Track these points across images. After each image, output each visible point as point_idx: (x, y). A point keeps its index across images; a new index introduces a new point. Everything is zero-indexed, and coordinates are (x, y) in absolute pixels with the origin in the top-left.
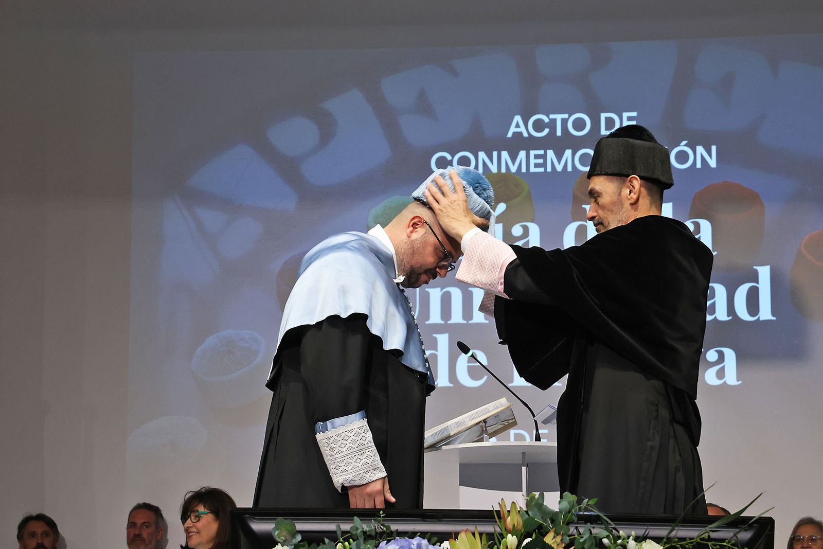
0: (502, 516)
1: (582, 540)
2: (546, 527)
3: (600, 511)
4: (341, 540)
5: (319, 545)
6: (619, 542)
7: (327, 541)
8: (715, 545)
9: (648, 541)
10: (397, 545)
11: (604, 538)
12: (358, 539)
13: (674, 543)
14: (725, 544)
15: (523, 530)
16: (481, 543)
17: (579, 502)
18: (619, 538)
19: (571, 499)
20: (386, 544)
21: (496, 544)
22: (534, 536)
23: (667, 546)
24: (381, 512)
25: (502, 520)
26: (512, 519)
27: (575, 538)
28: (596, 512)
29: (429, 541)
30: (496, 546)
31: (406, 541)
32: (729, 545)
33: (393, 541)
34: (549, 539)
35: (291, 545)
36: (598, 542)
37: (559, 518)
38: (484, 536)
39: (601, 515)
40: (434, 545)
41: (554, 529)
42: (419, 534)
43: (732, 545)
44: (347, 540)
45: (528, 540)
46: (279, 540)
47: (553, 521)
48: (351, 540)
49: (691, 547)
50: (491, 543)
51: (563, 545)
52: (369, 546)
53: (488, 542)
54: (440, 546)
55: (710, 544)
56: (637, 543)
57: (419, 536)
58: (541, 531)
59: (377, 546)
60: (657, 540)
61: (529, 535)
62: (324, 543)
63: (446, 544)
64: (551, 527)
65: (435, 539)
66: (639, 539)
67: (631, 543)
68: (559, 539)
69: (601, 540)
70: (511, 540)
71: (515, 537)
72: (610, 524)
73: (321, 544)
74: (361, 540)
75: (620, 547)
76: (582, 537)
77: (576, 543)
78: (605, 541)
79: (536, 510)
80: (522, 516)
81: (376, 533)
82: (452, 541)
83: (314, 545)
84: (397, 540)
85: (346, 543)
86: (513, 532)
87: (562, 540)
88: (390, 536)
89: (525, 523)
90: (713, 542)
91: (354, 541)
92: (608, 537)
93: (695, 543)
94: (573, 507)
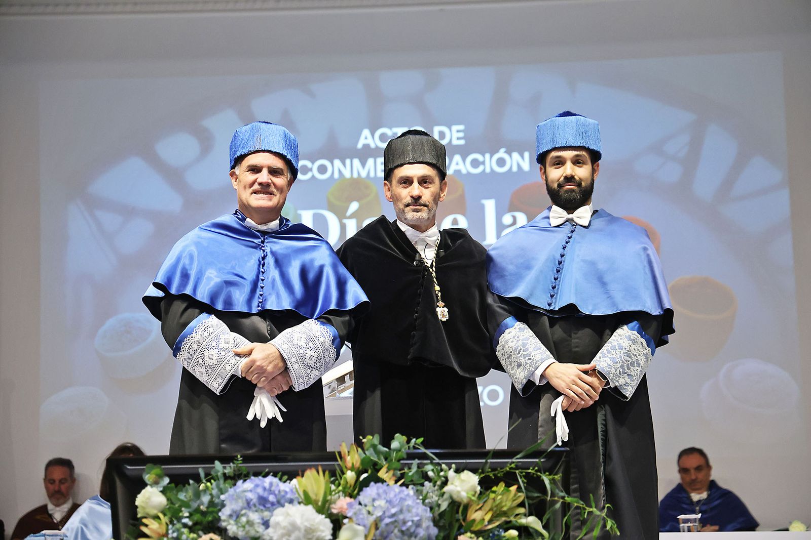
0: (343, 455)
1: (410, 474)
2: (380, 464)
3: (426, 448)
4: (204, 481)
5: (184, 486)
6: (442, 474)
7: (191, 482)
8: (522, 473)
9: (466, 472)
10: (252, 483)
11: (429, 471)
12: (218, 479)
13: (488, 472)
14: (529, 471)
15: (361, 468)
16: (324, 479)
17: (408, 442)
18: (442, 470)
19: (401, 440)
20: (243, 482)
21: (337, 479)
22: (370, 472)
23: (482, 475)
24: (239, 456)
25: (342, 459)
26: (352, 458)
27: (404, 473)
28: (423, 450)
29: (280, 479)
30: (337, 482)
31: (260, 480)
32: (533, 471)
33: (248, 481)
34: (382, 474)
35: (161, 487)
36: (425, 475)
37: (392, 455)
38: (327, 473)
39: (428, 452)
40: (285, 482)
41: (387, 466)
42: (272, 474)
43: (536, 471)
44: (209, 481)
45: (365, 475)
46: (148, 482)
47: (386, 459)
48: (212, 481)
49: (502, 475)
50: (333, 480)
51: (395, 478)
52: (227, 485)
53: (330, 478)
54: (290, 483)
55: (517, 472)
56: (455, 474)
57: (272, 475)
58: (376, 467)
59: (235, 485)
60: (474, 471)
61: (366, 471)
62: (189, 484)
63: (294, 481)
64: (384, 463)
65: (285, 477)
66: (458, 471)
67: (451, 474)
68: (391, 473)
69: (427, 473)
70: (350, 475)
71: (353, 473)
72: (434, 459)
73: (187, 485)
74: (222, 481)
75: (443, 479)
76: (410, 472)
77: (406, 476)
78: (431, 474)
79: (372, 449)
80: (360, 455)
81: (235, 475)
82: (299, 478)
83: (180, 486)
84: (252, 480)
85: (209, 484)
86: (352, 469)
87: (394, 475)
88: (245, 477)
89: (363, 462)
90: (520, 470)
91: (215, 481)
92: (433, 470)
93: (505, 472)
94: (402, 446)
